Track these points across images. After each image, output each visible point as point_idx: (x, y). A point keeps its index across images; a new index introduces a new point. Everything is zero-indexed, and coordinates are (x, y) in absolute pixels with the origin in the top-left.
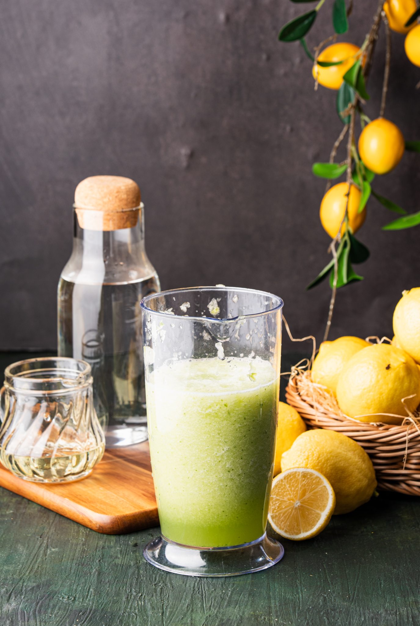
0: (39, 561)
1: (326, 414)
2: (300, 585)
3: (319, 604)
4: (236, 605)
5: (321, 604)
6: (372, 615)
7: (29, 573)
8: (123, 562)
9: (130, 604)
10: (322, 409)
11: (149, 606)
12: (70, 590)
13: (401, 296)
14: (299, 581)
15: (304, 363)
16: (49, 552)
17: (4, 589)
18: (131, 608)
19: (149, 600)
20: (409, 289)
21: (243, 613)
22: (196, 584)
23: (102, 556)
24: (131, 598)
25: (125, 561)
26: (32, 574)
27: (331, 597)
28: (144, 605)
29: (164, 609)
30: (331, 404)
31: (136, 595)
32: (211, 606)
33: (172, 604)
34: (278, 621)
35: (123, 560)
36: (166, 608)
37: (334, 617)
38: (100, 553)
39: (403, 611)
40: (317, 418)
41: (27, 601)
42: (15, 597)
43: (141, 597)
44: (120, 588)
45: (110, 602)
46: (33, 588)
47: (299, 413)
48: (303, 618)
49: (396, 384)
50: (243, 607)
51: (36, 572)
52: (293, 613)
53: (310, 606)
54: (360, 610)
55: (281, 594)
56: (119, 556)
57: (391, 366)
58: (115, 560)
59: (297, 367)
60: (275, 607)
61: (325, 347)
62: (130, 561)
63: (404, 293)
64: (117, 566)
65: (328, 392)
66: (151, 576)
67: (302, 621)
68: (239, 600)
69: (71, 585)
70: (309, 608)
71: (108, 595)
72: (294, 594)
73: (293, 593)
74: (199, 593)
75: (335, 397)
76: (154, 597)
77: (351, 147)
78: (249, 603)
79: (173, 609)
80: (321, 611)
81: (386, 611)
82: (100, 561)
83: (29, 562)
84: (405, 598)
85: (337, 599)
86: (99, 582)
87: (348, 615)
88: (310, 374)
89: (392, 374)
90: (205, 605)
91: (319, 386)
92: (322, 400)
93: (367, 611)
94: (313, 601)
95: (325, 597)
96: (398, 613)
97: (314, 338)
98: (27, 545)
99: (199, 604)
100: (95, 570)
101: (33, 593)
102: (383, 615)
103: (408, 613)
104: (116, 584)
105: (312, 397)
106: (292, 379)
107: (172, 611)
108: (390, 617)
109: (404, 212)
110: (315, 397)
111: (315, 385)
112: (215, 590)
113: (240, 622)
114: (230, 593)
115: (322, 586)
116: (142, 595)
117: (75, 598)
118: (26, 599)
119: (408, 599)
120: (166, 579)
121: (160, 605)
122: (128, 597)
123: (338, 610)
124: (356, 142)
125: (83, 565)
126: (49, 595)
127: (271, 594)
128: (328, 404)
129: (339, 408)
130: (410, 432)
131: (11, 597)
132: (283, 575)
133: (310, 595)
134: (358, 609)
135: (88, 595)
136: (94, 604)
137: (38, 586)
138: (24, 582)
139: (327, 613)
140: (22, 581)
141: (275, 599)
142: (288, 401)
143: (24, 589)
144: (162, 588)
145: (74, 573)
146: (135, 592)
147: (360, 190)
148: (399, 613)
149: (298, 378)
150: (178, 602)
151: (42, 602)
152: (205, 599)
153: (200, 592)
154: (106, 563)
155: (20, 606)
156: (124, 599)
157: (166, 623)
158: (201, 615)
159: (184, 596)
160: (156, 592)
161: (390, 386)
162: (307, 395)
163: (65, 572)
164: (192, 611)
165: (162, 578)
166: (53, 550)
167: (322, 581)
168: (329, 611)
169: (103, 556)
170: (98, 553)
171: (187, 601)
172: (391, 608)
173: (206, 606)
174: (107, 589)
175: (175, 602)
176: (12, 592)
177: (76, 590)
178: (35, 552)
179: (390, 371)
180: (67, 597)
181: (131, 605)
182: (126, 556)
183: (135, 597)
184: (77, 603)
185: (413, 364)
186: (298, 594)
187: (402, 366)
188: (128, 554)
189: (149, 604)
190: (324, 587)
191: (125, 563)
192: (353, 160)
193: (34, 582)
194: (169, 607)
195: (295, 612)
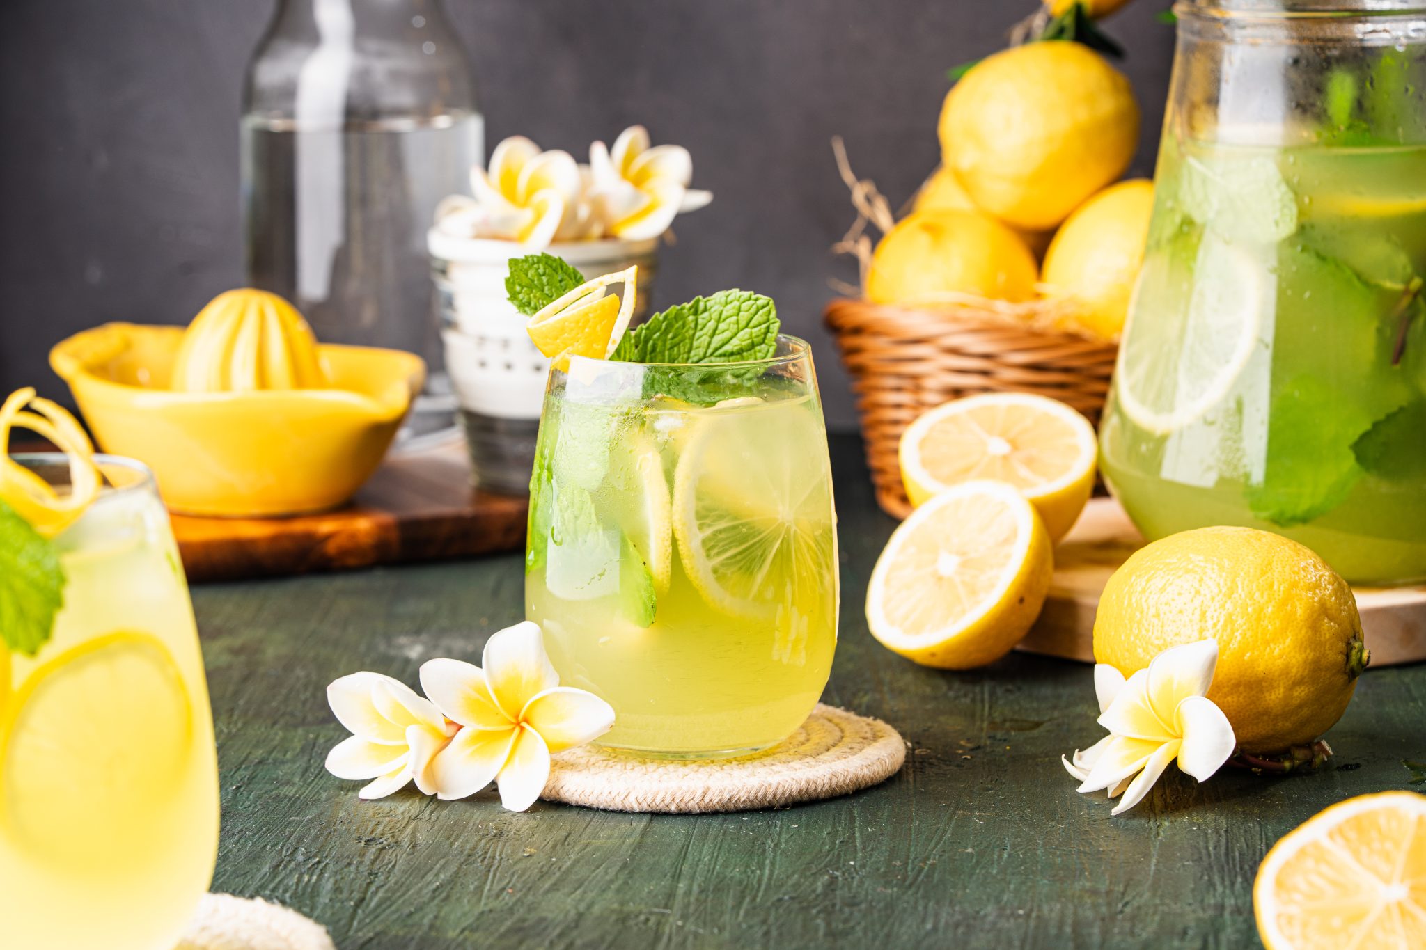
2: (775, 851)
3: (814, 892)
4: (576, 889)
6: (958, 917)
8: (300, 793)
9: (277, 880)
11: (327, 886)
14: (772, 841)
18: (275, 887)
19: (336, 873)
21: (590, 906)
22: (483, 842)
23: (248, 779)
24: (285, 867)
25: (308, 791)
27: (853, 878)
28: (316, 883)
29: (369, 893)
31: (304, 861)
32: (503, 890)
33: (396, 883)
34: (682, 928)
35: (303, 790)
36: (376, 891)
38: (247, 773)
43: (316, 866)
44: (266, 845)
45: (224, 875)
48: (757, 920)
50: (593, 892)
52: (733, 908)
53: (785, 894)
54: (926, 904)
55: (714, 868)
56: (296, 780)
58: (281, 788)
60: (688, 893)
62: (321, 791)
64: (281, 801)
66: (364, 824)
67: (750, 927)
68: (590, 878)
70: (780, 900)
72: (748, 870)
73: (747, 866)
74: (482, 861)
76: (353, 868)
78: (615, 885)
79: (394, 893)
80: (814, 907)
81: (1002, 909)
82: (238, 788)
84: (1063, 884)
85: (868, 882)
87: (888, 917)
90: (487, 888)
93: (946, 911)
94: (797, 888)
95: (837, 878)
96: (1034, 915)
99: (472, 883)
102: (990, 918)
104: (260, 837)
107: (389, 898)
112: (530, 857)
113: (573, 925)
114: (569, 863)
115: (834, 853)
116: (319, 862)
121: (360, 883)
122: (278, 866)
123: (863, 906)
132: (733, 829)
133: (793, 873)
134: (921, 904)
139: (830, 914)
144: (381, 850)
146: (306, 854)
148: (1038, 917)
150: (414, 878)
152: (495, 875)
153: (486, 862)
154: (253, 793)
157: (359, 923)
158: (467, 908)
159: (437, 867)
160: (362, 856)
164: (447, 898)
165: (393, 827)
167: (837, 842)
168: (838, 906)
169: (253, 778)
170: (241, 772)
171: (442, 876)
173: (489, 890)
174: (230, 847)
175: (406, 879)
182: (317, 780)
183: (298, 865)
186: (761, 867)
188: (321, 777)
189: (332, 880)
190: (839, 854)
191: (305, 794)
194: (382, 890)
195: (738, 905)
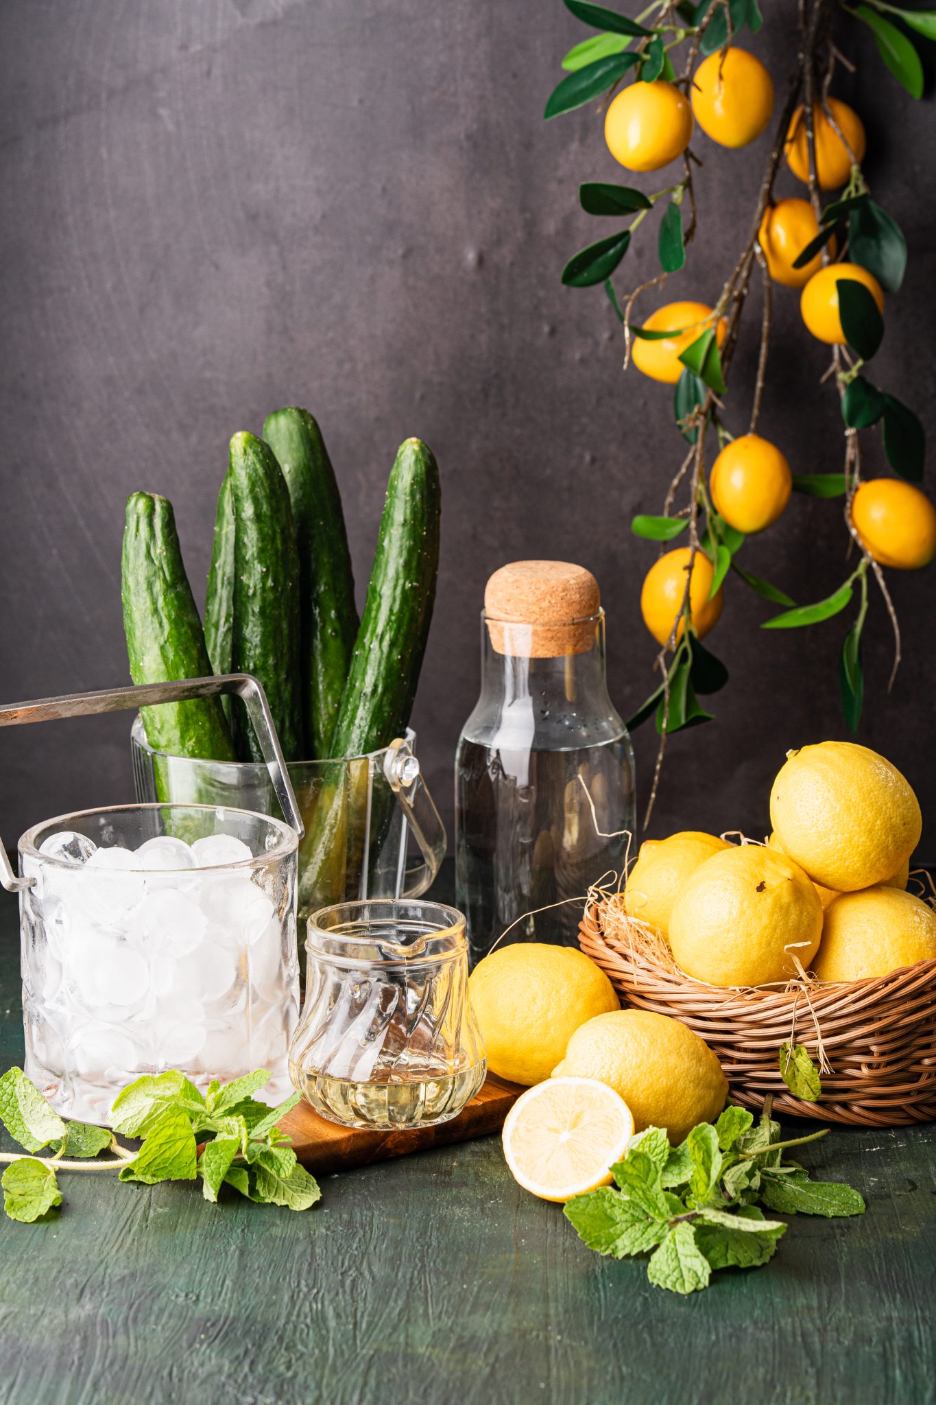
0: (134, 1230)
1: (649, 971)
2: (602, 1276)
3: (636, 1310)
4: (487, 1311)
5: (639, 1309)
6: (730, 1330)
7: (117, 1251)
8: (284, 1233)
9: (297, 1308)
10: (644, 964)
11: (330, 1313)
12: (190, 1280)
13: (785, 760)
15: (609, 879)
16: (152, 1214)
17: (72, 1280)
18: (298, 1316)
19: (332, 1301)
20: (798, 747)
21: (500, 1325)
22: (416, 1273)
23: (247, 1221)
24: (298, 1296)
25: (289, 1231)
26: (122, 1253)
28: (321, 1310)
29: (358, 1317)
30: (658, 953)
31: (308, 1291)
32: (441, 1313)
33: (372, 1309)
34: (560, 1342)
35: (285, 1229)
36: (362, 1316)
37: (662, 1334)
38: (244, 1216)
39: (786, 1324)
40: (635, 979)
41: (113, 1300)
42: (92, 1294)
43: (316, 1296)
44: (278, 1279)
45: (261, 1305)
46: (123, 1278)
47: (603, 968)
48: (606, 1335)
49: (775, 916)
50: (498, 1315)
51: (130, 1249)
53: (619, 1312)
54: (708, 1321)
56: (278, 1221)
57: (765, 885)
58: (270, 1229)
59: (597, 886)
60: (557, 1315)
61: (649, 849)
62: (297, 1231)
63: (790, 754)
64: (274, 1241)
65: (654, 933)
66: (335, 1258)
67: (604, 1340)
68: (492, 1301)
69: (190, 1274)
70: (617, 1318)
71: (257, 1292)
72: (589, 1293)
73: (588, 1290)
74: (420, 1289)
75: (666, 940)
76: (341, 1296)
77: (696, 485)
78: (510, 1308)
79: (374, 1316)
80: (639, 1323)
81: (755, 1323)
82: (243, 1230)
83: (117, 1231)
84: (789, 1300)
85: (668, 1302)
86: (242, 1267)
87: (686, 1330)
88: (622, 898)
89: (767, 899)
90: (430, 1311)
91: (636, 920)
92: (642, 947)
93: (721, 1324)
94: (624, 1305)
95: (647, 1298)
96: (776, 1327)
97: (630, 834)
98: (113, 1202)
99: (420, 1308)
100: (233, 1247)
101: (122, 1287)
102: (750, 1330)
103: (794, 1328)
104: (273, 1272)
105: (626, 940)
106: (589, 908)
107: (371, 1322)
108: (763, 1335)
109: (790, 603)
110: (631, 940)
111: (632, 920)
112: (449, 1284)
113: (493, 1340)
114: (476, 1289)
115: (640, 1278)
116: (318, 1292)
117: (198, 1297)
118: (111, 1297)
119: (795, 1302)
120: (361, 1263)
121: (350, 1309)
122: (293, 1296)
123: (669, 1322)
124: (706, 477)
125: (212, 1238)
126: (151, 1292)
127: (550, 1291)
128: (654, 954)
129: (673, 961)
130: (799, 1004)
131: (84, 1294)
132: (570, 1258)
133: (619, 1295)
134: (705, 1319)
135: (221, 1292)
136: (233, 1308)
137: (133, 1275)
138: (106, 1268)
139: (650, 1327)
140: (103, 1265)
141: (556, 1300)
142: (582, 946)
143: (107, 1280)
144: (353, 1281)
145: (197, 1252)
146: (307, 1285)
147: (713, 563)
148: (779, 1328)
149: (601, 906)
150: (382, 1305)
151: (140, 1304)
152: (431, 1299)
154: (254, 1234)
155: (101, 1311)
156: (286, 1298)
157: (361, 1343)
158: (423, 1329)
159: (394, 1295)
160: (343, 1286)
161: (765, 920)
162: (617, 937)
163: (182, 1250)
164: (408, 1321)
165: (354, 1261)
166: (160, 1210)
168: (654, 1322)
169: (250, 1220)
171: (399, 1303)
172: (763, 1319)
173: (433, 1313)
174: (256, 1280)
175: (377, 1304)
176: (85, 1286)
177: (200, 1282)
178: (126, 1214)
179: (763, 895)
180: (183, 1295)
181: (300, 1309)
183: (305, 1295)
184: (201, 1305)
185: (806, 881)
186: (597, 1290)
187: (787, 885)
189: (331, 1308)
192: (700, 510)
193: (125, 1267)
194: (366, 1314)
195: (591, 1323)
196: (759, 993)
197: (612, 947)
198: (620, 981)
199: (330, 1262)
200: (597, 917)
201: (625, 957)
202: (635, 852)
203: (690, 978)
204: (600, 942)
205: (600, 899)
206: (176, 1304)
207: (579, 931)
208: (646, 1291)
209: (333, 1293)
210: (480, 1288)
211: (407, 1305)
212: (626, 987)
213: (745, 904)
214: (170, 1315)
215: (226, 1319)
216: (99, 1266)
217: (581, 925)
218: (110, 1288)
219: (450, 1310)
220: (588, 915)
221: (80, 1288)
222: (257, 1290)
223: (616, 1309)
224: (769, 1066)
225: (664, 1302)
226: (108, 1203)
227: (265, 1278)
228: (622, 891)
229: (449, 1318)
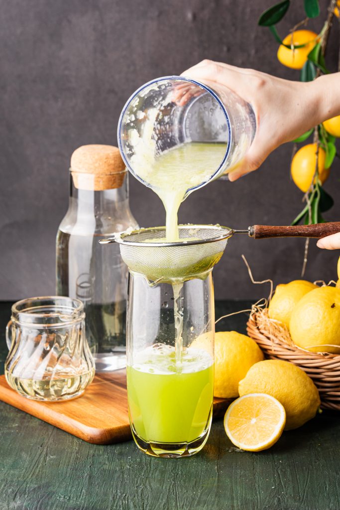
0: (39, 466)
1: (280, 345)
2: (258, 488)
3: (274, 504)
4: (205, 504)
5: (276, 504)
7: (32, 476)
8: (110, 468)
10: (277, 341)
11: (131, 505)
12: (66, 491)
14: (257, 484)
15: (263, 302)
16: (48, 459)
17: (11, 490)
18: (116, 506)
19: (132, 500)
22: (171, 487)
23: (92, 462)
24: (116, 497)
25: (112, 467)
26: (34, 477)
27: (284, 499)
28: (127, 503)
29: (144, 507)
30: (284, 336)
31: (121, 495)
32: (183, 505)
33: (151, 503)
35: (110, 466)
36: (146, 506)
38: (91, 460)
40: (272, 348)
41: (30, 499)
42: (20, 496)
43: (125, 497)
44: (107, 489)
45: (99, 501)
46: (35, 489)
47: (258, 344)
49: (339, 320)
50: (210, 506)
51: (37, 475)
55: (243, 495)
56: (107, 463)
57: (335, 305)
58: (103, 466)
59: (257, 305)
60: (238, 506)
61: (280, 289)
62: (116, 467)
64: (105, 471)
65: (283, 327)
66: (133, 480)
68: (207, 500)
69: (66, 487)
70: (266, 507)
71: (97, 496)
72: (253, 496)
73: (252, 494)
75: (289, 331)
76: (136, 497)
78: (216, 503)
79: (152, 507)
82: (90, 466)
83: (32, 467)
85: (289, 500)
86: (90, 484)
88: (268, 311)
89: (336, 312)
90: (178, 504)
91: (275, 321)
92: (277, 334)
94: (269, 502)
95: (279, 499)
97: (271, 282)
98: (29, 453)
99: (173, 503)
100: (86, 474)
101: (34, 493)
104: (104, 486)
105: (269, 330)
106: (252, 315)
110: (271, 330)
111: (272, 320)
112: (187, 491)
114: (199, 494)
116: (125, 495)
117: (70, 497)
118: (29, 498)
120: (146, 482)
121: (140, 503)
122: (114, 497)
125: (76, 470)
126: (48, 495)
127: (234, 495)
128: (282, 337)
129: (292, 340)
131: (17, 496)
133: (266, 497)
134: (307, 508)
135: (80, 495)
136: (86, 503)
137: (39, 487)
138: (27, 484)
140: (25, 483)
141: (237, 499)
142: (249, 334)
143: (27, 489)
144: (142, 490)
145: (69, 477)
146: (120, 492)
149: (257, 314)
150: (156, 501)
151: (42, 501)
152: (179, 499)
153: (174, 494)
154: (96, 468)
155: (24, 504)
156: (111, 498)
159: (161, 497)
160: (137, 493)
161: (335, 321)
162: (265, 329)
163: (62, 476)
164: (168, 509)
165: (142, 481)
166: (52, 457)
167: (277, 484)
169: (94, 462)
170: (89, 460)
171: (164, 500)
174: (97, 490)
175: (154, 502)
176: (17, 492)
177: (71, 491)
178: (36, 459)
179: (334, 309)
180: (63, 497)
181: (117, 503)
182: (113, 462)
183: (120, 497)
184: (71, 501)
186: (256, 495)
189: (132, 503)
190: (278, 489)
193: (35, 484)
196: (331, 355)
197: (262, 334)
198: (266, 350)
199: (131, 481)
200: (256, 319)
201: (269, 338)
202: (274, 289)
203: (300, 348)
204: (257, 331)
205: (257, 311)
206: (59, 501)
207: (247, 326)
208: (279, 495)
209: (133, 496)
210: (201, 494)
211: (168, 501)
212: (270, 352)
213: (326, 314)
214: (57, 507)
215: (83, 508)
216: (23, 483)
217: (248, 324)
218: (29, 493)
219: (187, 504)
220: (251, 318)
221: (15, 493)
222: (97, 495)
223: (265, 504)
224: (336, 389)
225: (287, 500)
226: (28, 454)
227: (101, 489)
228: (268, 307)
229: (187, 507)
